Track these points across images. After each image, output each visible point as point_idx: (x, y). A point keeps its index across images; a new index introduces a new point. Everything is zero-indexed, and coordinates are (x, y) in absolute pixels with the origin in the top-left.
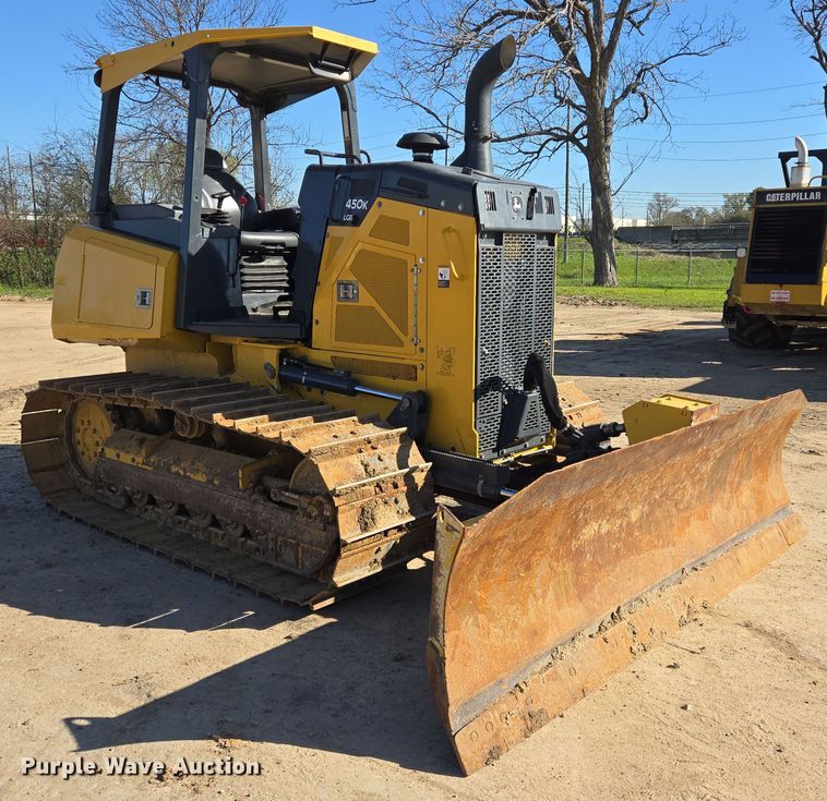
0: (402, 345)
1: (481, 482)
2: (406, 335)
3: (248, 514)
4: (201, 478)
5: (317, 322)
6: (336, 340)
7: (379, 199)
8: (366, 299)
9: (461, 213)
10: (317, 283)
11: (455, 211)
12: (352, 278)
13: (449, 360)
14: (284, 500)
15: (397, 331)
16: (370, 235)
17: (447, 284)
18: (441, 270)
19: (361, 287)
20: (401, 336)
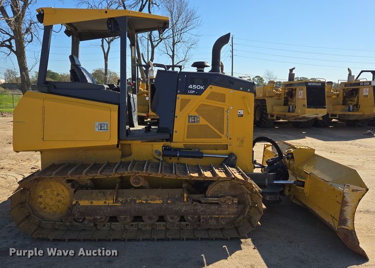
0: (221, 137)
1: (266, 180)
2: (223, 134)
3: (192, 211)
4: (159, 202)
5: (176, 132)
6: (187, 138)
7: (210, 86)
8: (203, 121)
9: (242, 90)
10: (174, 117)
11: (247, 91)
12: (196, 114)
13: (242, 141)
14: (210, 201)
15: (218, 132)
16: (206, 98)
17: (242, 116)
18: (239, 111)
19: (200, 117)
20: (220, 134)
